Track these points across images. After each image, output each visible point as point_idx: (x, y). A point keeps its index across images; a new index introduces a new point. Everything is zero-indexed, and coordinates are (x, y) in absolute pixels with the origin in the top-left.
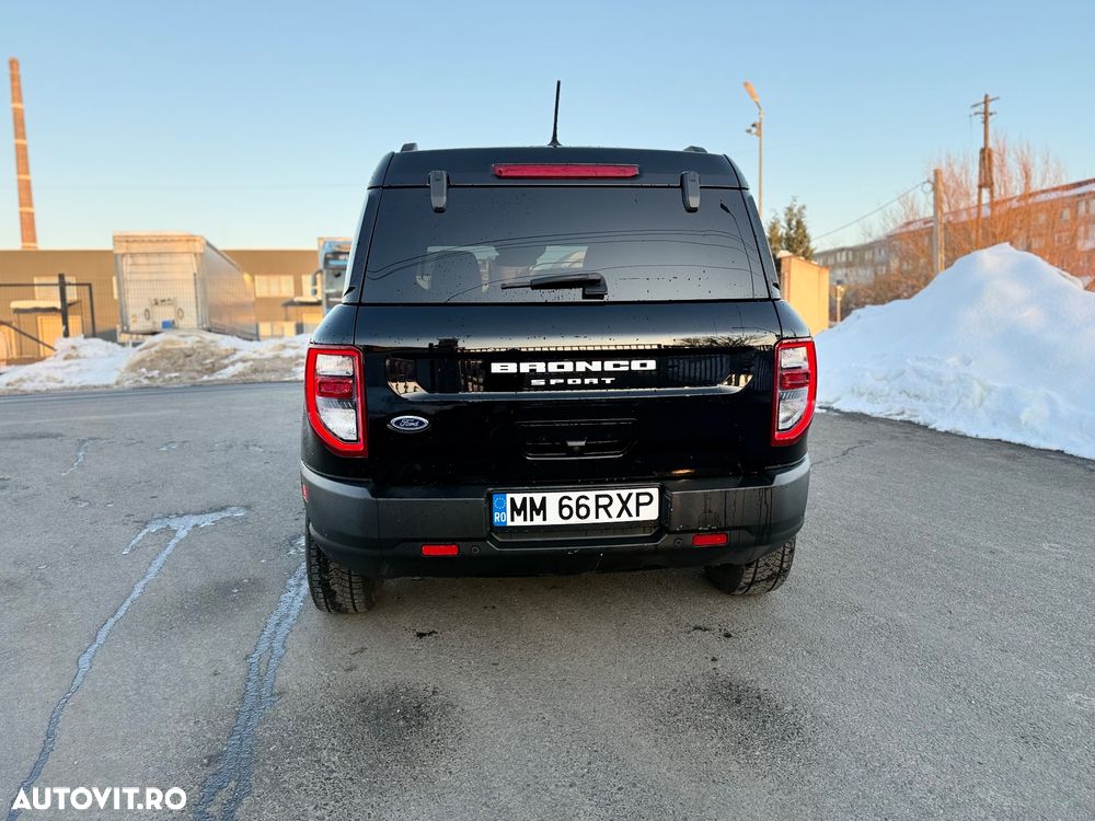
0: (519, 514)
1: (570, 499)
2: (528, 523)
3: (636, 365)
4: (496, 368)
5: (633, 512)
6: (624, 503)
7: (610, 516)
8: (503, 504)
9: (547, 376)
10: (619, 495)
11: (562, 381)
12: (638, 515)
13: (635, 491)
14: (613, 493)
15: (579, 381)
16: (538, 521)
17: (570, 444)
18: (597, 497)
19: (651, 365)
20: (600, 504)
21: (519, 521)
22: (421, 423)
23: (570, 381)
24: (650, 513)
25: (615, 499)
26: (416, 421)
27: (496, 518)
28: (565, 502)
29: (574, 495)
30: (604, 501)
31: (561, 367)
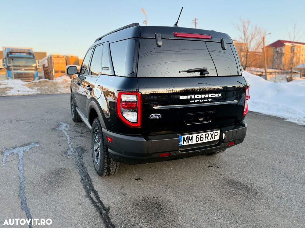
0: (185, 141)
1: (199, 136)
2: (188, 144)
3: (217, 95)
4: (181, 97)
5: (214, 138)
6: (212, 135)
7: (208, 140)
8: (181, 139)
9: (195, 99)
10: (211, 133)
11: (198, 101)
13: (214, 132)
14: (209, 133)
15: (203, 101)
16: (190, 143)
17: (200, 119)
18: (205, 134)
19: (220, 95)
21: (185, 144)
22: (159, 116)
23: (200, 101)
24: (218, 138)
25: (210, 135)
26: (157, 115)
28: (198, 137)
29: (200, 134)
30: (207, 135)
31: (198, 96)
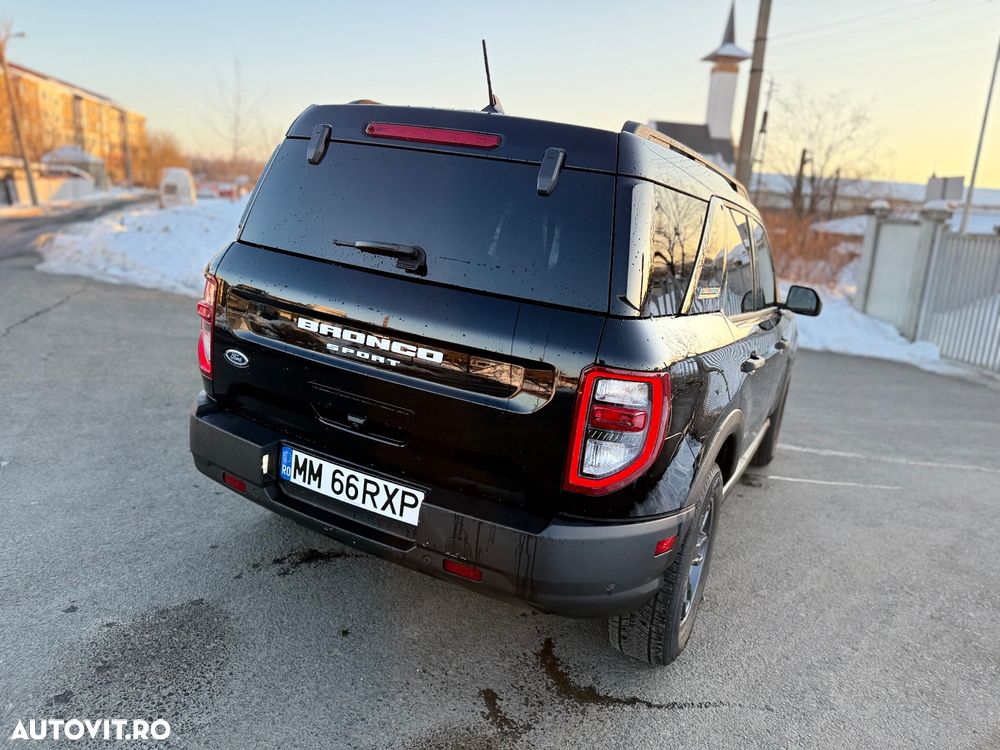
0: (300, 473)
1: (342, 474)
2: (306, 485)
3: (423, 353)
4: (302, 323)
6: (390, 497)
7: (375, 506)
8: (289, 457)
9: (340, 342)
10: (386, 487)
11: (352, 351)
12: (401, 515)
13: (402, 488)
14: (381, 483)
15: (367, 356)
16: (313, 486)
17: (350, 418)
18: (366, 481)
19: (438, 357)
20: (368, 489)
21: (299, 480)
22: (243, 361)
23: (359, 354)
24: (411, 517)
25: (382, 489)
26: (240, 357)
27: (284, 470)
28: (338, 476)
29: (347, 472)
30: (371, 488)
31: (353, 337)
